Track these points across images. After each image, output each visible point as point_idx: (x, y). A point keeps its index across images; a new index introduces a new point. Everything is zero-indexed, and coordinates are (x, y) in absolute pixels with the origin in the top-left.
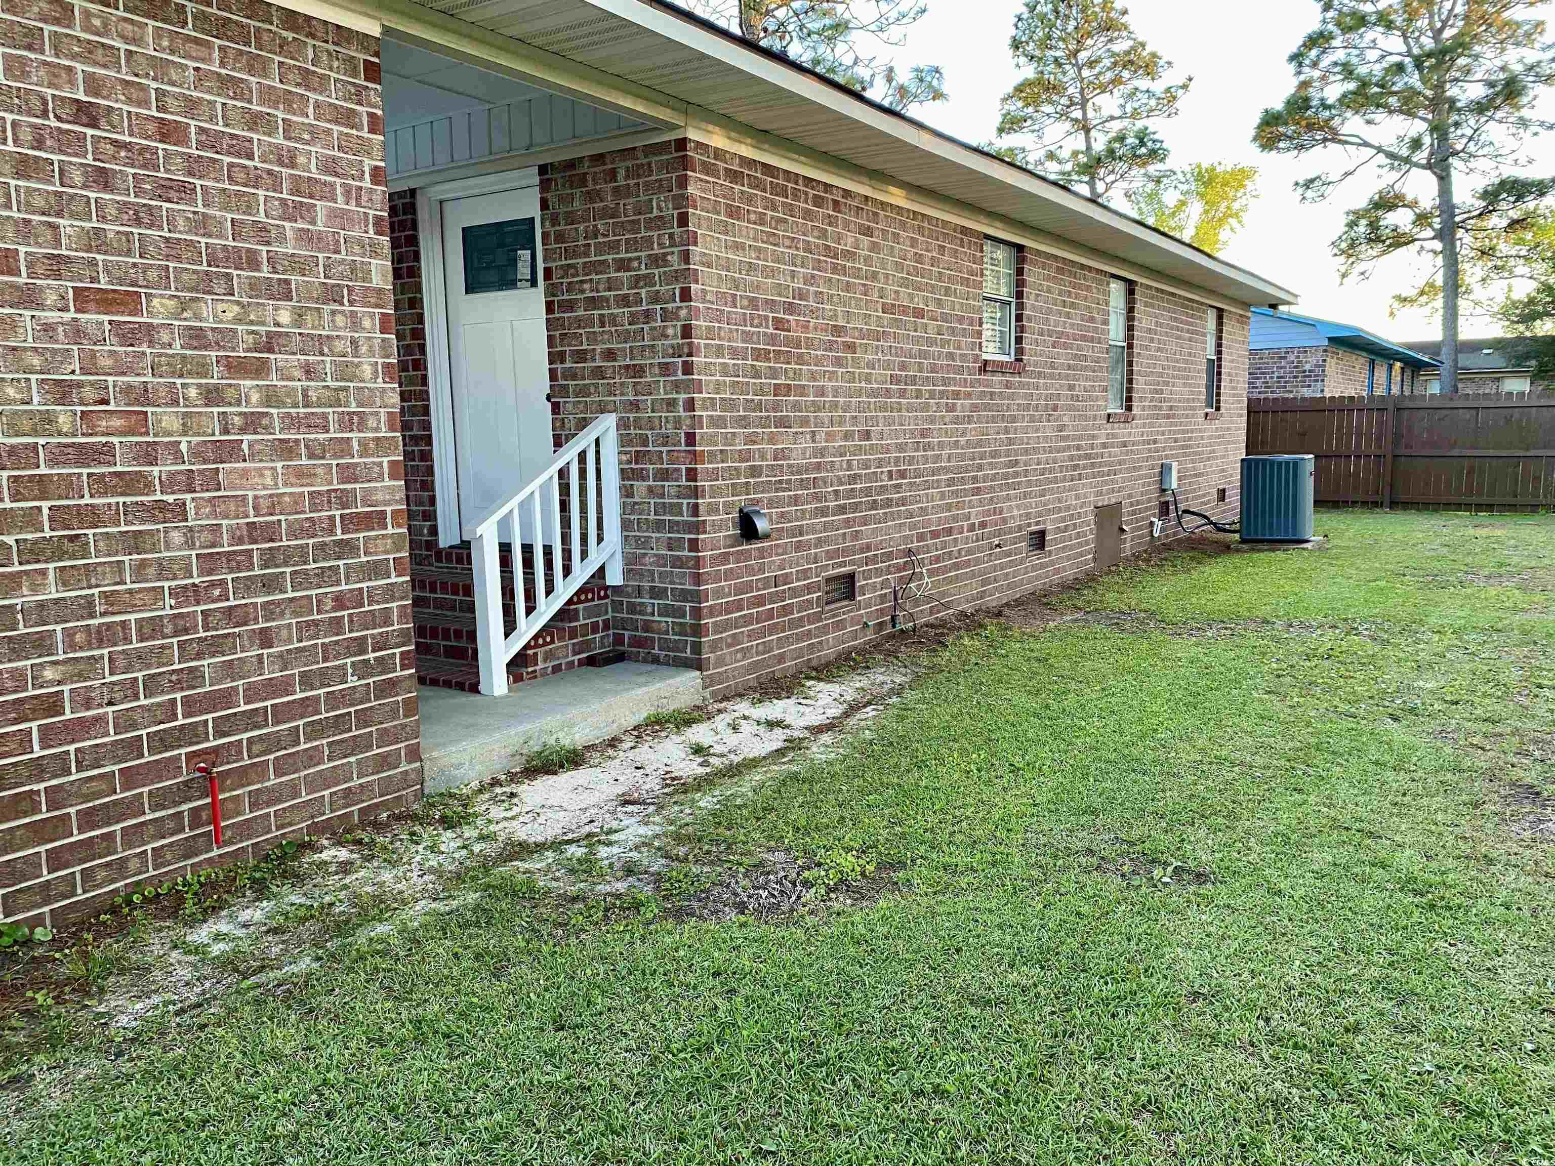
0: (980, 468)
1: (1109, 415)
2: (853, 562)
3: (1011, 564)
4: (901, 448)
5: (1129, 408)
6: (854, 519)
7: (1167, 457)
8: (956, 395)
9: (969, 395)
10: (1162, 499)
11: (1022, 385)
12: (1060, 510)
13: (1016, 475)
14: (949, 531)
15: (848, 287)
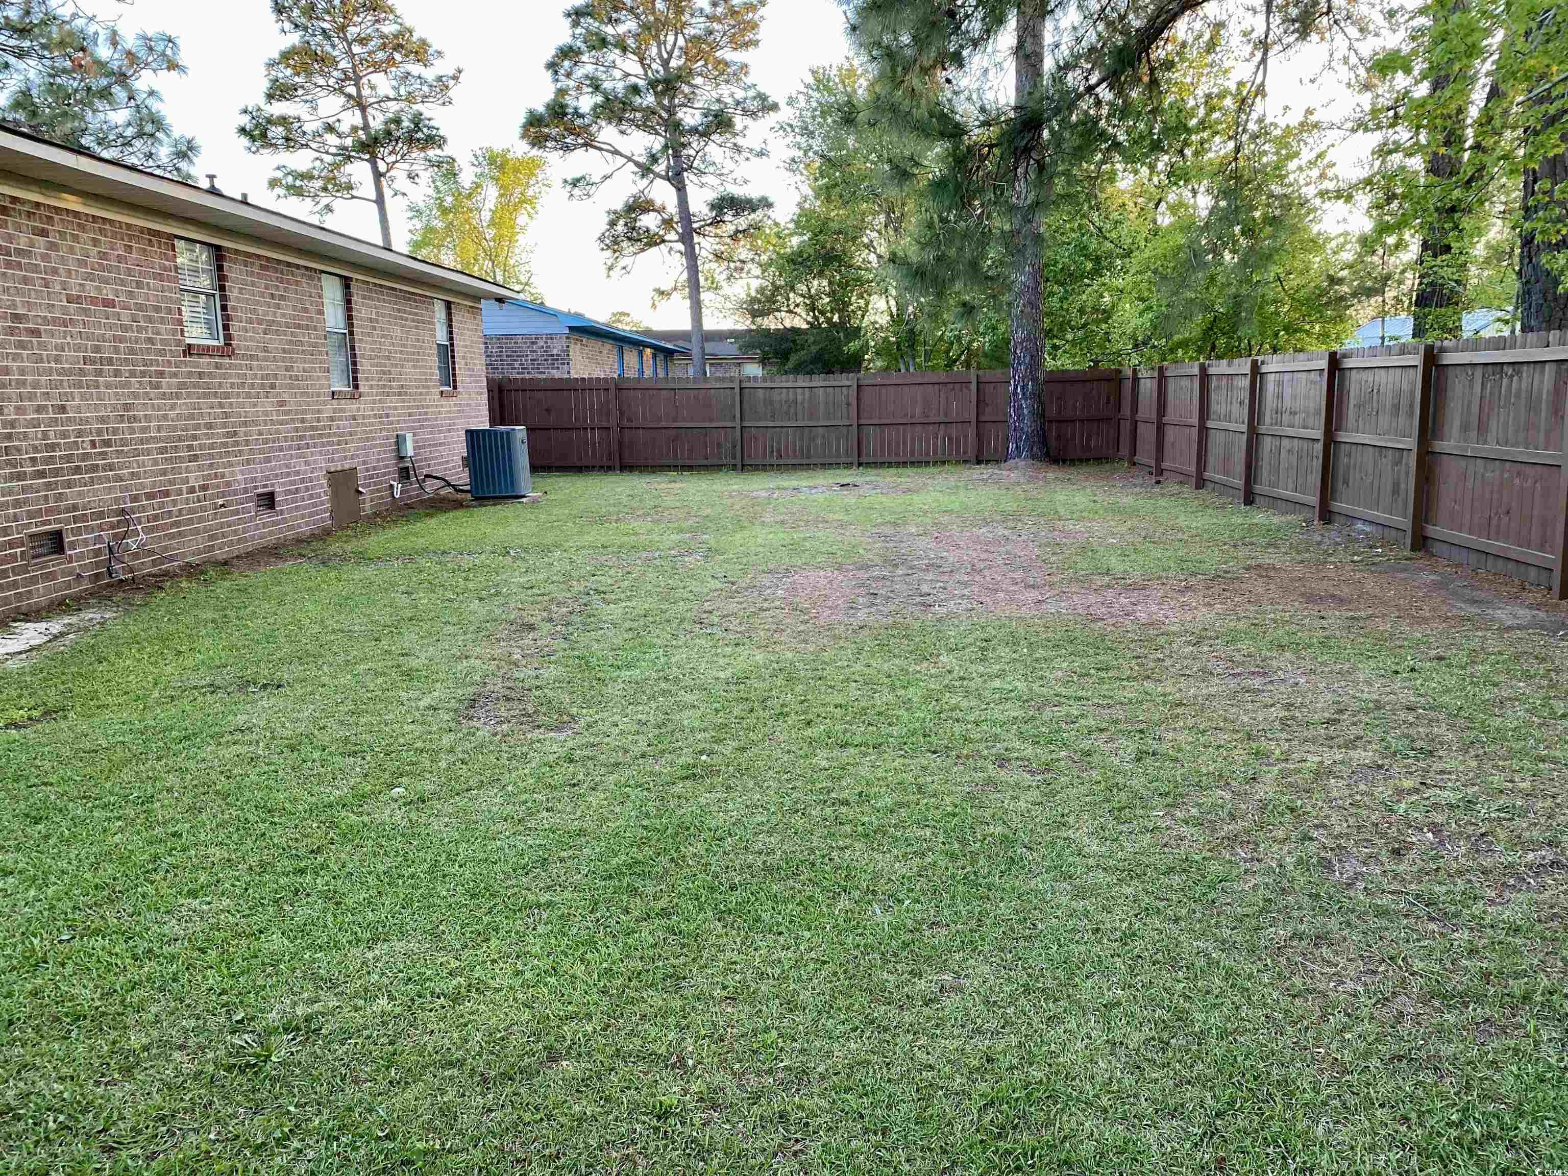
0: (195, 437)
1: (333, 393)
2: (59, 521)
3: (240, 521)
4: (102, 420)
5: (356, 387)
6: (56, 483)
7: (401, 429)
8: (161, 374)
9: (175, 375)
10: (401, 465)
11: (231, 366)
12: (288, 474)
13: (237, 444)
14: (167, 494)
15: (25, 281)
